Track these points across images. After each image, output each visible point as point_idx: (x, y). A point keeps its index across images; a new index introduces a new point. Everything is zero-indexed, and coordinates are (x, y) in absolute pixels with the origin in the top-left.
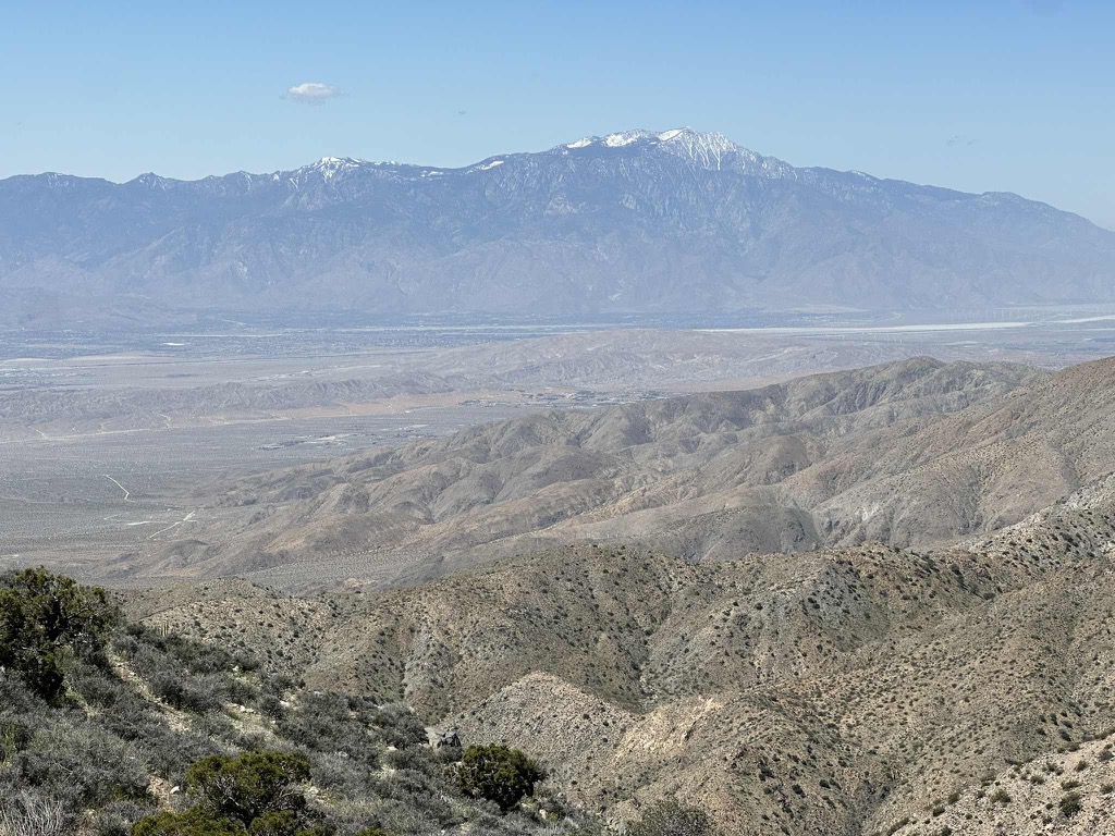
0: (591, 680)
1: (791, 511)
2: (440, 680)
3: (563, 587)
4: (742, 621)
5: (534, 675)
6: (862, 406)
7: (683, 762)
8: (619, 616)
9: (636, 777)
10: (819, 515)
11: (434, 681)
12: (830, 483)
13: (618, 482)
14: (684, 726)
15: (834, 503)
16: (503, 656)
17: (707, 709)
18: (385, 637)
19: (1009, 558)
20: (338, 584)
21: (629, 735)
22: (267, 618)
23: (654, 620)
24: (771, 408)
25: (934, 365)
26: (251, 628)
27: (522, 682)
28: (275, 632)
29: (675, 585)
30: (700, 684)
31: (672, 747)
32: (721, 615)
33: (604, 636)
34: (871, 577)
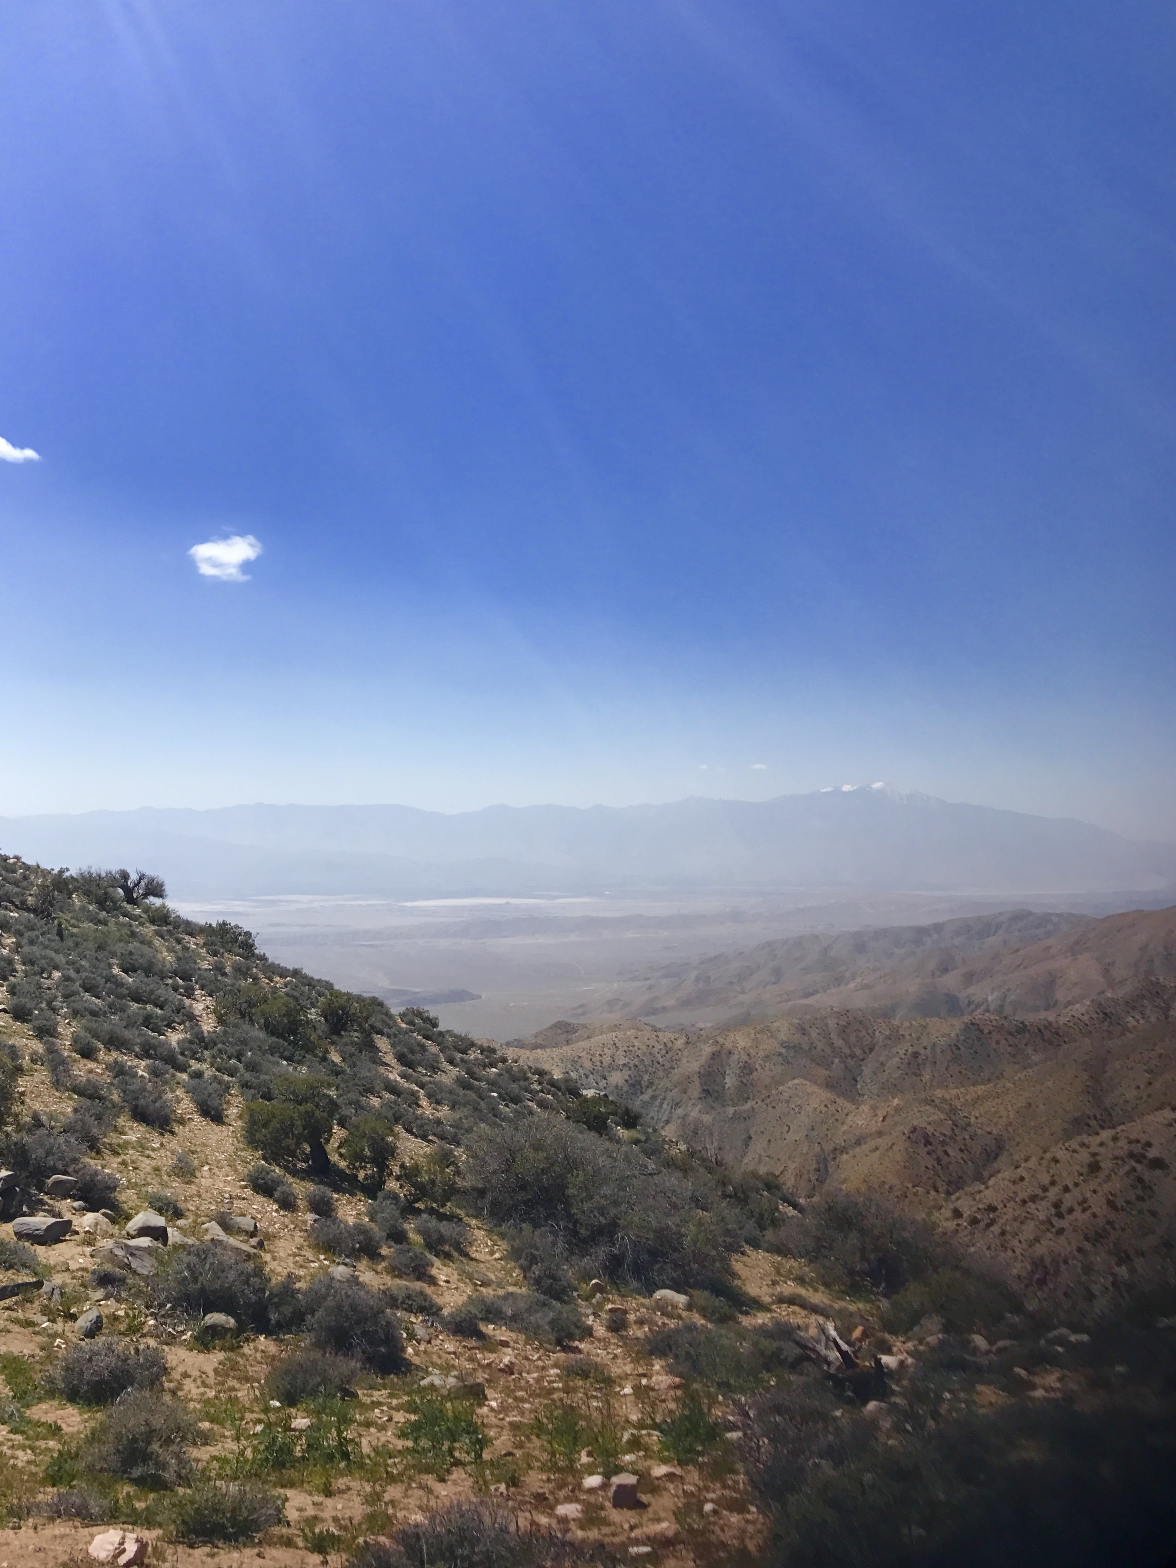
0: (830, 1085)
1: (946, 994)
2: (745, 1081)
3: (814, 1033)
4: (916, 1055)
5: (796, 1081)
6: (987, 937)
7: (880, 1134)
8: (846, 1051)
9: (853, 1141)
10: (962, 996)
11: (741, 1082)
12: (969, 978)
13: (847, 975)
14: (881, 1114)
15: (971, 990)
16: (779, 1069)
17: (895, 1104)
18: (715, 1056)
19: (1071, 1024)
20: (693, 1025)
21: (850, 1118)
22: (651, 1043)
23: (865, 1053)
24: (935, 936)
25: (1030, 914)
26: (644, 1048)
27: (790, 1084)
28: (656, 1050)
29: (877, 1033)
30: (891, 1089)
31: (875, 1125)
32: (904, 1051)
33: (837, 1060)
34: (990, 1033)
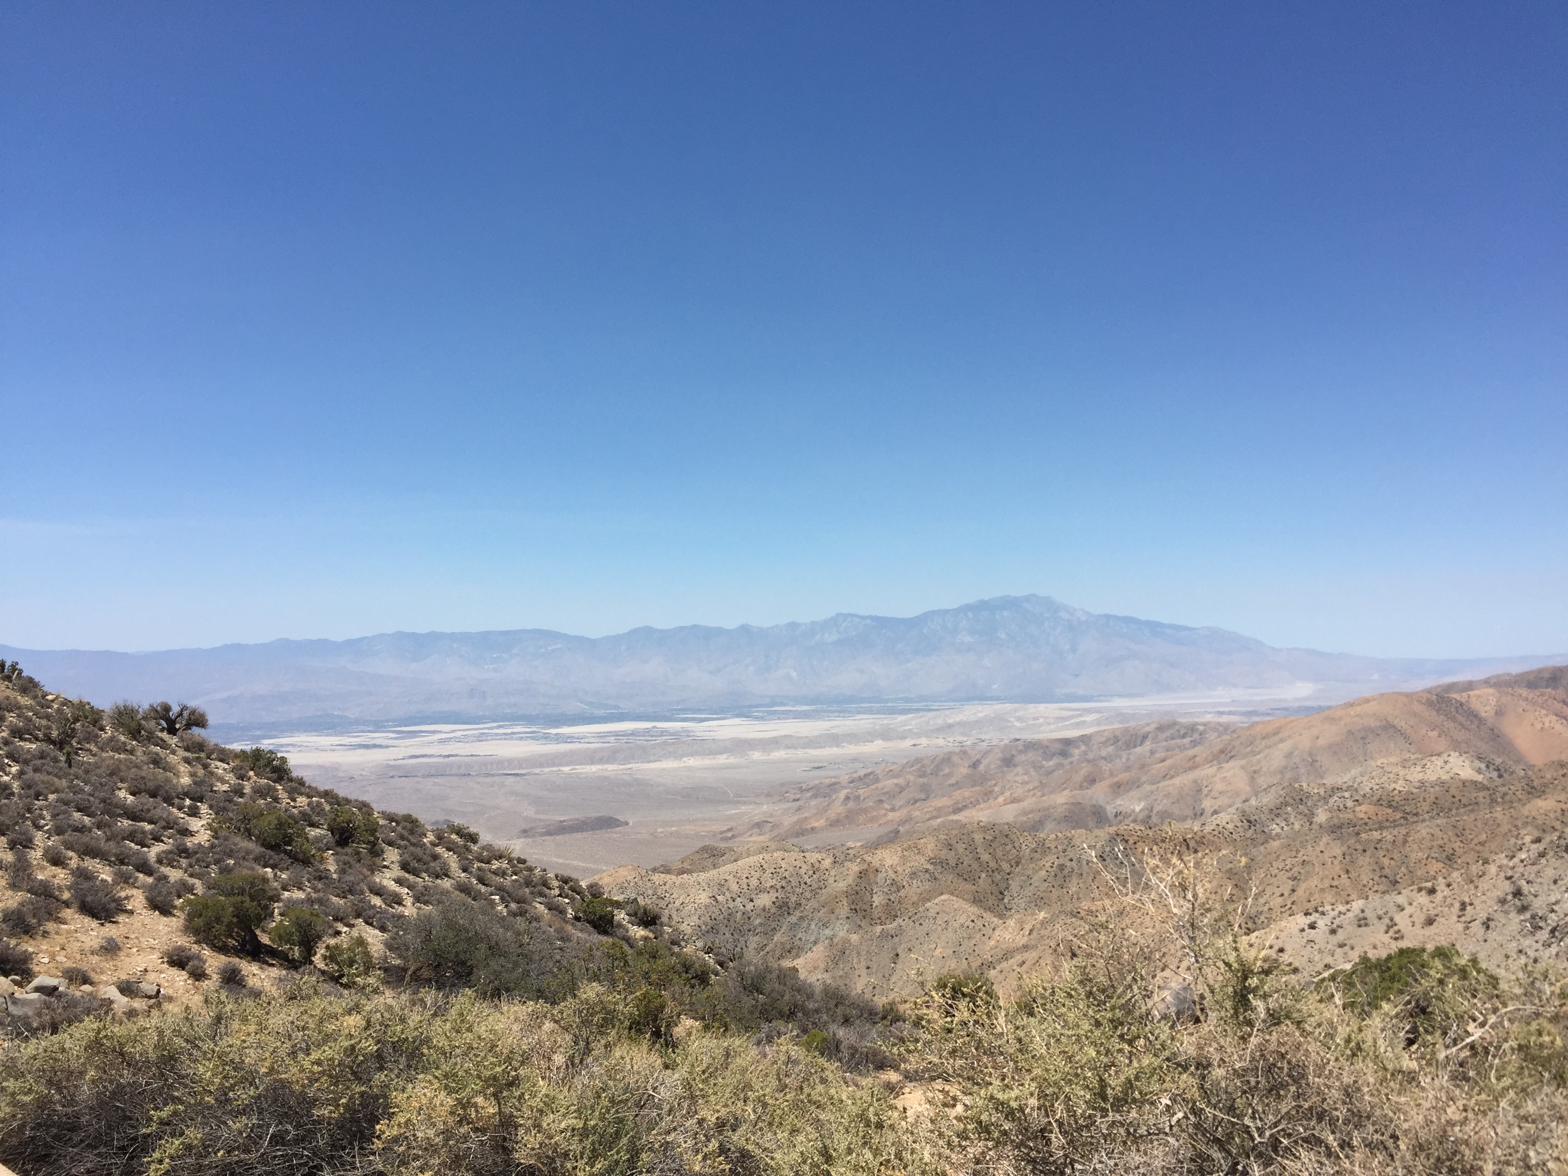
0: (976, 901)
1: (1094, 806)
2: (892, 899)
3: (960, 847)
4: (1062, 867)
5: (943, 897)
6: (1135, 747)
7: (1026, 947)
8: (992, 864)
9: (1000, 956)
10: (1110, 810)
11: (890, 900)
12: (1118, 788)
13: (996, 789)
14: (1028, 928)
15: (1119, 802)
16: (927, 885)
17: (1041, 918)
18: (862, 874)
19: (1216, 833)
20: (843, 845)
21: (997, 933)
22: (798, 863)
23: (1012, 866)
24: (1083, 748)
25: (1175, 723)
26: (791, 869)
27: (936, 901)
28: (803, 871)
29: (1023, 846)
30: (1039, 902)
31: (1021, 940)
32: (1050, 864)
33: (983, 875)
34: (1135, 843)
